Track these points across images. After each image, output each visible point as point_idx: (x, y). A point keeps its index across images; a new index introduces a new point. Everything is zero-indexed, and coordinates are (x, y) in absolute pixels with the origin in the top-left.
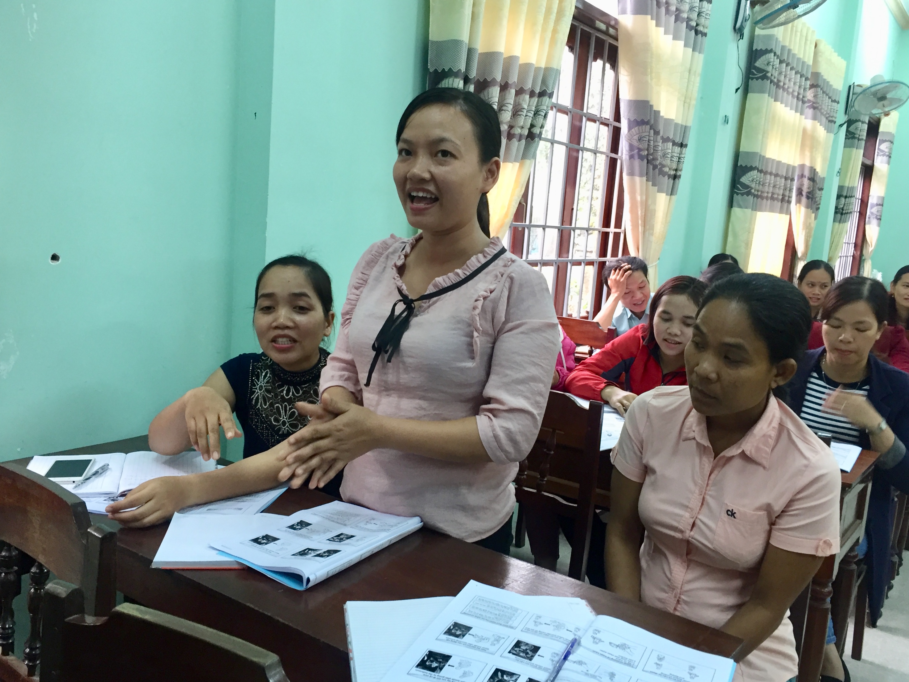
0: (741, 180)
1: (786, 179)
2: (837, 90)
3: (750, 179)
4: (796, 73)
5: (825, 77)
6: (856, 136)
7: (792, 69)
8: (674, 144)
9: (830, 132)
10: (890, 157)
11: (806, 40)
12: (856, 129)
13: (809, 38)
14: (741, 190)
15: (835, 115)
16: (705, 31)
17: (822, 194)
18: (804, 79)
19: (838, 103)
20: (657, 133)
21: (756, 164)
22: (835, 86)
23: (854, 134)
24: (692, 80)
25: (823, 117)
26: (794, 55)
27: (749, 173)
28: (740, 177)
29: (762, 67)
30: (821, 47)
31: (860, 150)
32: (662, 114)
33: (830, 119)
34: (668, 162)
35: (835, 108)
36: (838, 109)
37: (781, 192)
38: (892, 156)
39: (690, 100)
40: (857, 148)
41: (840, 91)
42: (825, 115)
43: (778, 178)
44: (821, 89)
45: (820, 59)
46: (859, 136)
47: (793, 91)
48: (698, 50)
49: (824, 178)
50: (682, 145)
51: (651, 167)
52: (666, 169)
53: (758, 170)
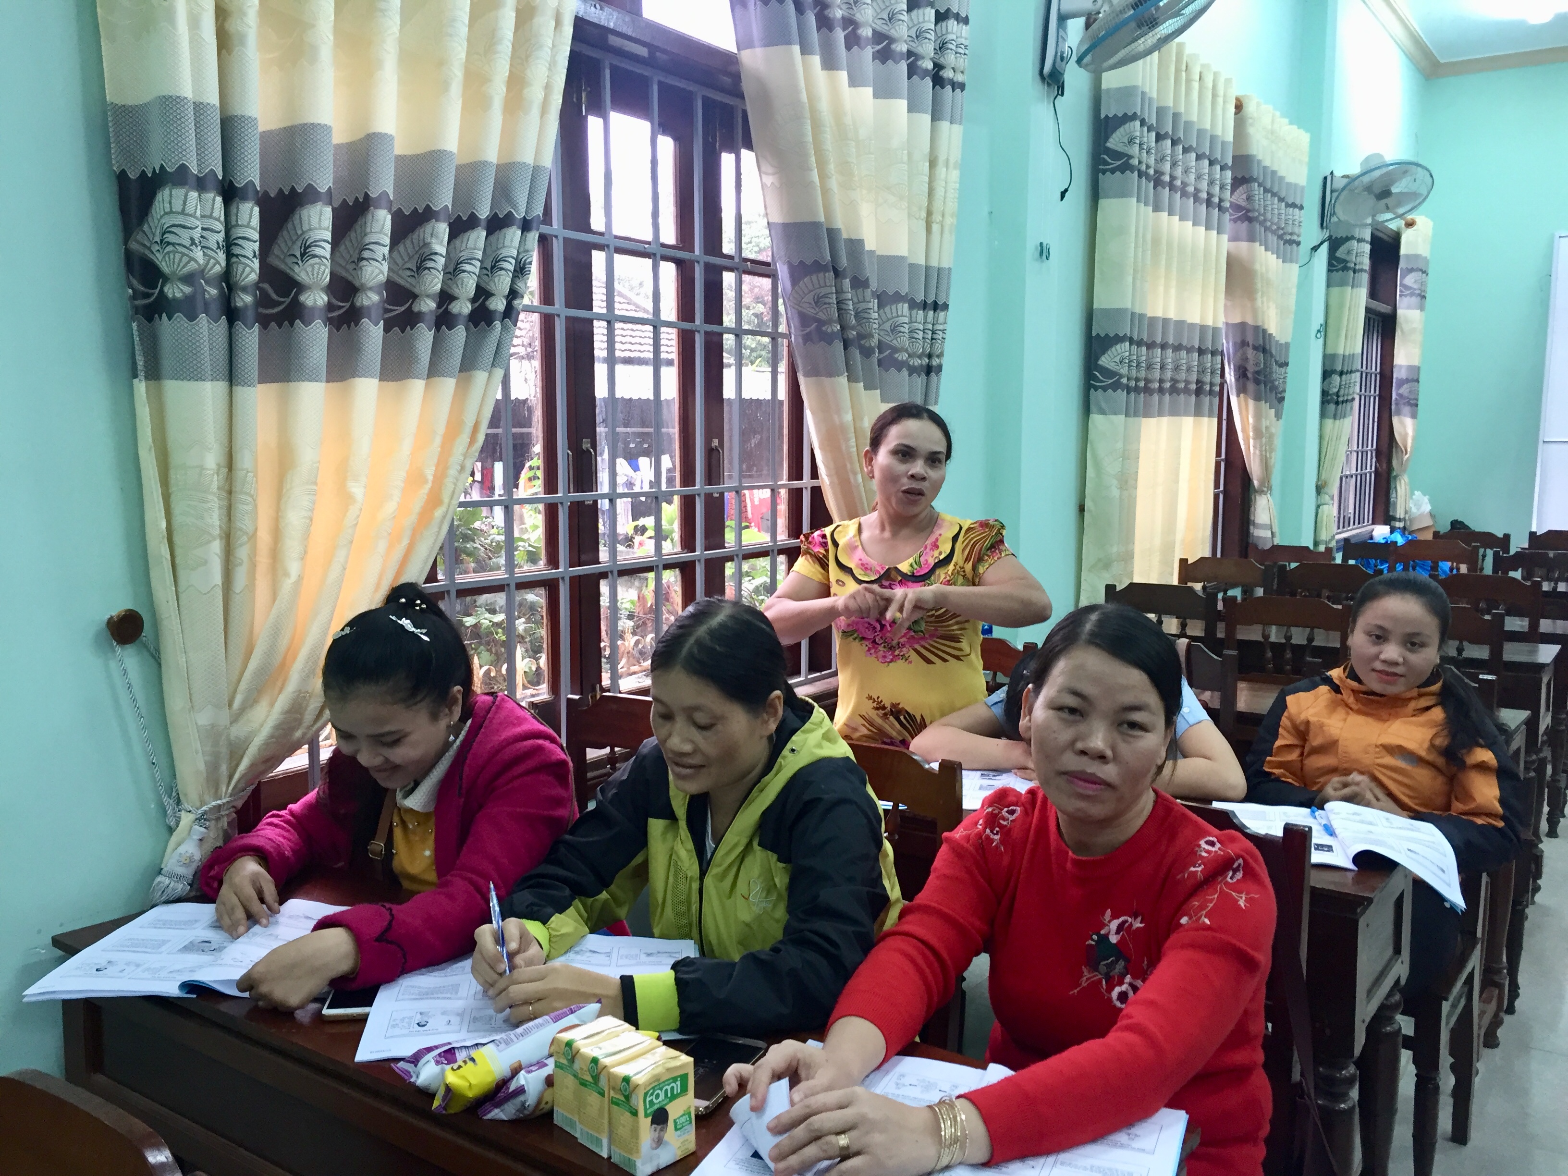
0: (1100, 362)
1: (1201, 352)
2: (1296, 185)
3: (1117, 359)
4: (1198, 158)
5: (1267, 163)
6: (1349, 265)
7: (1186, 150)
9: (1291, 261)
10: (1424, 297)
11: (1214, 96)
12: (1349, 252)
13: (1221, 92)
14: (1102, 381)
15: (1296, 230)
16: (959, 78)
17: (1286, 373)
18: (1218, 167)
19: (1301, 208)
20: (860, 283)
21: (1125, 330)
22: (1291, 178)
23: (1345, 261)
24: (943, 176)
25: (1270, 235)
26: (1188, 124)
27: (1113, 349)
28: (1098, 359)
29: (1120, 148)
30: (1250, 108)
31: (1358, 289)
32: (868, 247)
33: (1288, 237)
34: (904, 341)
35: (1297, 217)
36: (1302, 219)
37: (1194, 377)
38: (1427, 296)
39: (943, 216)
40: (1353, 287)
41: (1303, 187)
42: (1274, 232)
43: (1184, 353)
44: (1260, 185)
45: (1251, 130)
46: (1355, 264)
47: (1197, 190)
48: (948, 115)
49: (1287, 345)
50: (936, 307)
51: (856, 354)
52: (903, 356)
53: (1131, 341)
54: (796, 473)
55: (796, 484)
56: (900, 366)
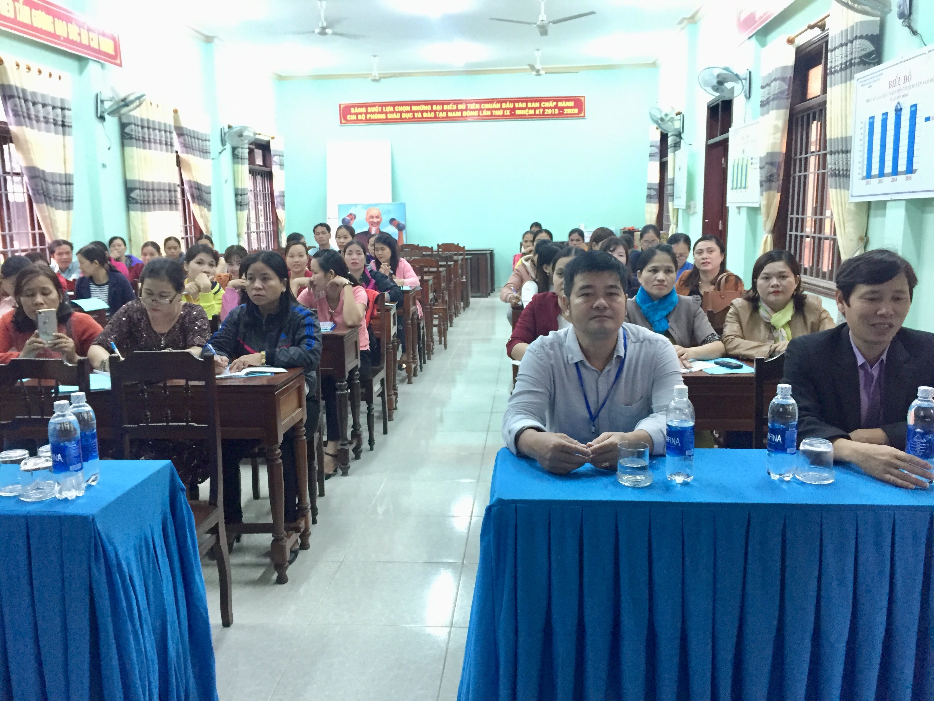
0: (131, 196)
1: (169, 191)
2: (206, 134)
3: (136, 195)
4: (160, 131)
5: (189, 128)
6: (238, 157)
7: (154, 130)
8: (61, 184)
9: (208, 158)
10: (282, 165)
12: (238, 152)
14: (132, 201)
15: (209, 148)
16: (71, 124)
18: (169, 133)
19: (210, 140)
20: (45, 181)
21: (137, 186)
24: (68, 149)
25: (196, 151)
26: (154, 122)
27: (134, 191)
28: (130, 194)
29: (129, 132)
31: (244, 165)
33: (205, 151)
34: (59, 194)
35: (208, 144)
36: (211, 144)
37: (169, 199)
38: (284, 165)
40: (242, 165)
41: (210, 134)
43: (161, 191)
44: (190, 136)
45: (182, 120)
47: (161, 141)
48: (68, 134)
50: (70, 184)
51: (47, 199)
52: (60, 198)
53: (140, 189)
54: (33, 228)
55: (34, 232)
56: (59, 200)
